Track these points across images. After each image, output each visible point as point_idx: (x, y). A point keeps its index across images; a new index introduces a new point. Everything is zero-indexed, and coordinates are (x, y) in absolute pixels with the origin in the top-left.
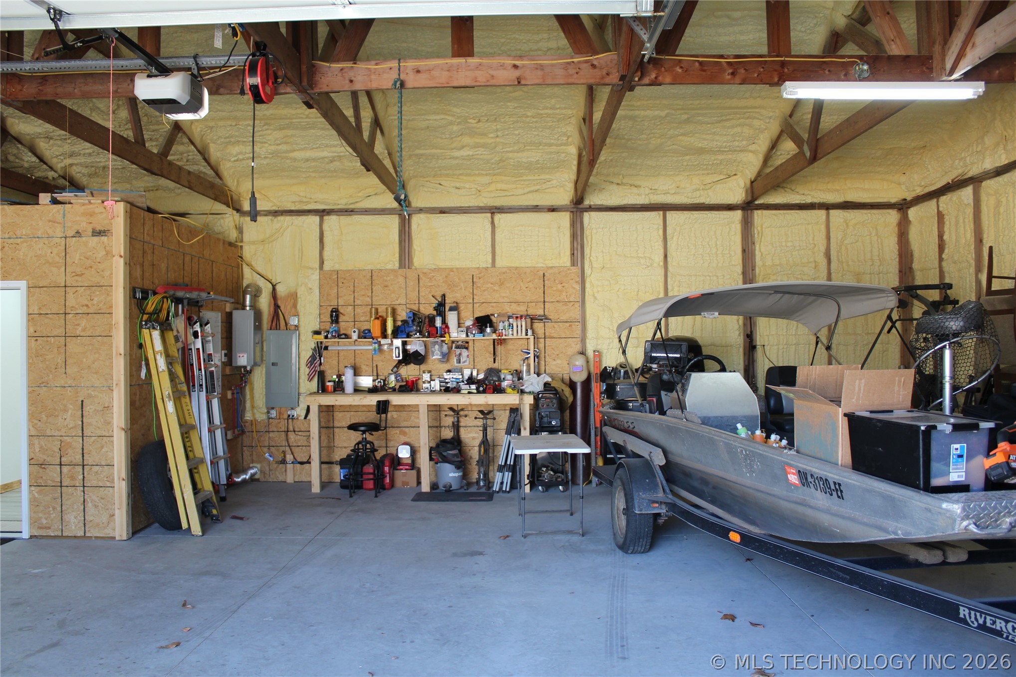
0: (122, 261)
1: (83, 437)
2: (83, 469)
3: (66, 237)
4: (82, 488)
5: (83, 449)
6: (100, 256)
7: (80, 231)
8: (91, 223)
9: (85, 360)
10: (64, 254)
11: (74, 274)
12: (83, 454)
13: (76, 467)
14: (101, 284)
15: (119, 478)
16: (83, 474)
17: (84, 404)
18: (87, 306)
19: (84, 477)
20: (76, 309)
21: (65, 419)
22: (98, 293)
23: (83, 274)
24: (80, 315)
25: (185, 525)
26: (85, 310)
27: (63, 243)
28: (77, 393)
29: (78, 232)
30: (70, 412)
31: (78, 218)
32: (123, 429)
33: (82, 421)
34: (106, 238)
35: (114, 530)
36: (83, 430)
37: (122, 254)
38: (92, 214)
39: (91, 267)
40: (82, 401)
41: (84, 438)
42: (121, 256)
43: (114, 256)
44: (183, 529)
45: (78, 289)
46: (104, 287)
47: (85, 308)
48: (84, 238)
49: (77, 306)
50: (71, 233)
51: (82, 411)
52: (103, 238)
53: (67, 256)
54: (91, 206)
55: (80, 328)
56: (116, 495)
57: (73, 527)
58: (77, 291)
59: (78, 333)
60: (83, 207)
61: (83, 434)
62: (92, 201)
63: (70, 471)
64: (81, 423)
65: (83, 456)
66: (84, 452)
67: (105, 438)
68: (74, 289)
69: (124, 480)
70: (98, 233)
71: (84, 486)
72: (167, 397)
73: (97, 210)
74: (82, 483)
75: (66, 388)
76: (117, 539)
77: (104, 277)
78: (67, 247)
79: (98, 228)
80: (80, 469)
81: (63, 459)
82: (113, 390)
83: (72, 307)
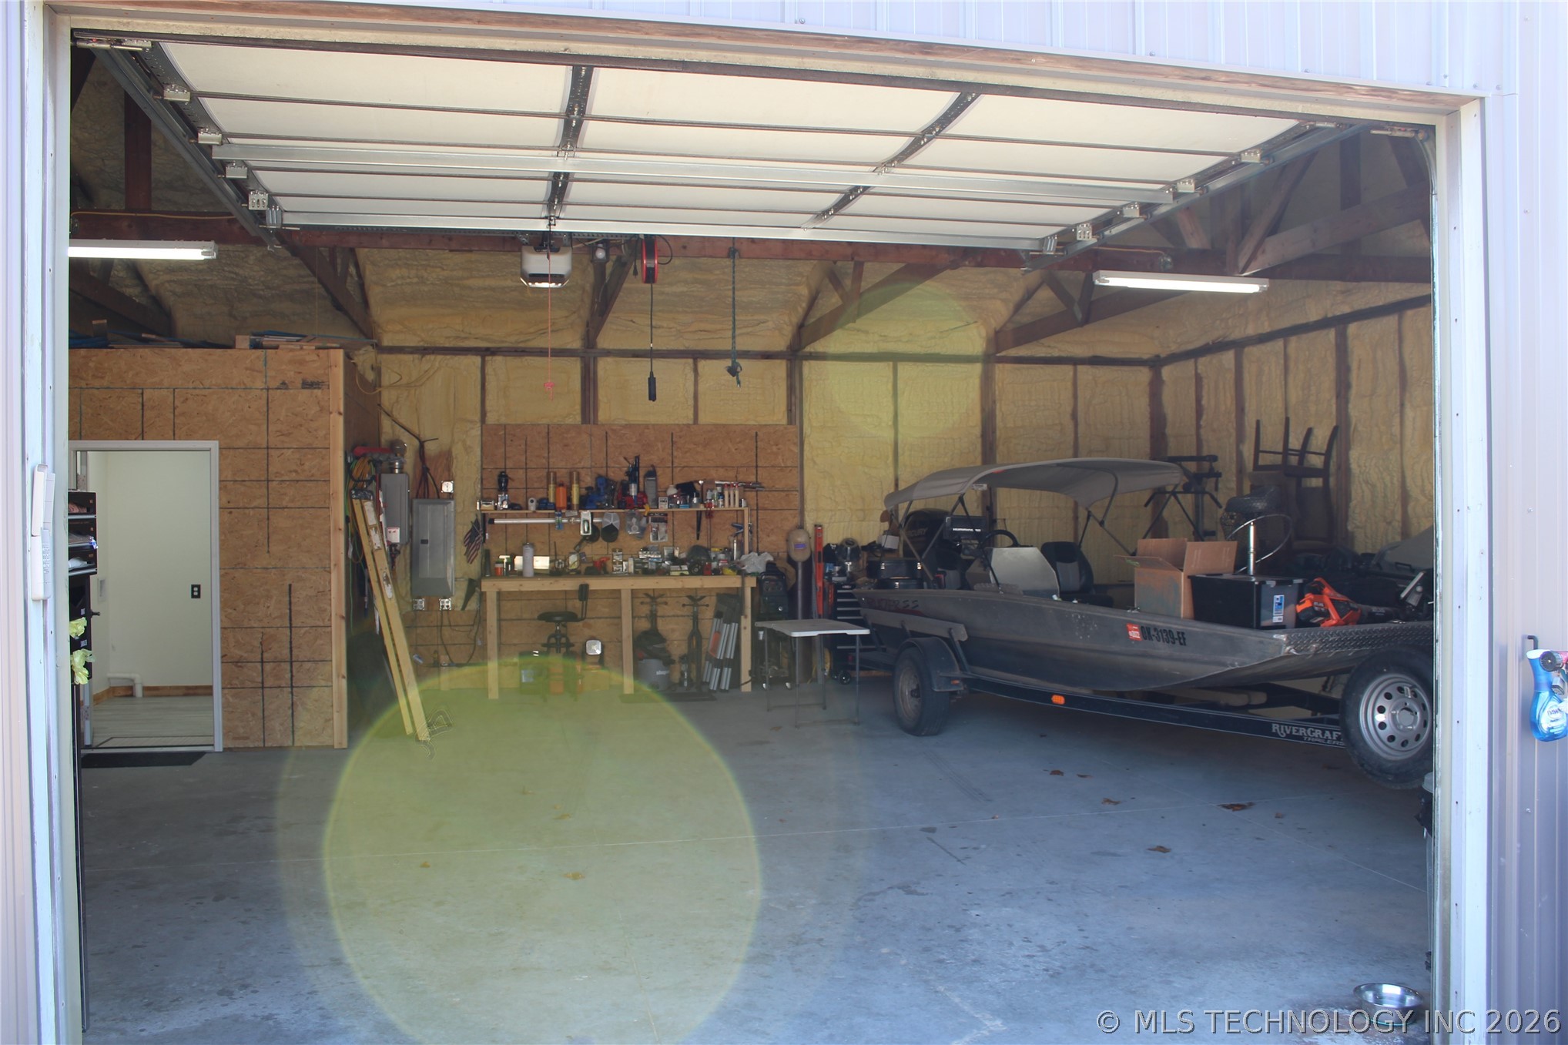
0: (341, 420)
1: (291, 627)
2: (291, 666)
3: (268, 389)
4: (290, 690)
5: (291, 642)
6: (313, 412)
7: (287, 382)
8: (300, 373)
9: (293, 536)
10: (265, 409)
11: (279, 434)
12: (291, 648)
13: (282, 664)
14: (314, 446)
15: (338, 676)
16: (292, 672)
17: (292, 588)
18: (296, 471)
19: (292, 676)
20: (283, 475)
21: (268, 607)
22: (310, 456)
23: (290, 434)
24: (288, 483)
25: (409, 730)
26: (294, 476)
27: (265, 395)
28: (284, 575)
29: (284, 383)
30: (275, 598)
31: (284, 367)
32: (343, 617)
33: (290, 609)
34: (320, 391)
35: (332, 736)
36: (291, 620)
37: (342, 410)
38: (302, 362)
39: (301, 425)
40: (290, 586)
41: (293, 629)
42: (340, 414)
43: (331, 413)
44: (408, 734)
45: (285, 451)
46: (318, 450)
47: (294, 474)
48: (291, 391)
49: (283, 472)
50: (277, 384)
51: (290, 597)
52: (316, 391)
53: (270, 412)
54: (301, 352)
55: (287, 498)
56: (335, 696)
57: (279, 736)
58: (283, 454)
59: (284, 504)
60: (291, 354)
61: (291, 624)
62: (305, 347)
63: (274, 669)
64: (288, 611)
65: (291, 651)
66: (293, 645)
67: (319, 629)
68: (278, 452)
69: (344, 677)
70: (308, 385)
71: (292, 687)
72: (384, 580)
73: (308, 358)
74: (290, 683)
75: (269, 570)
76: (335, 747)
77: (317, 438)
78: (270, 400)
79: (310, 379)
80: (287, 666)
81: (265, 655)
82: (330, 573)
83: (277, 473)
